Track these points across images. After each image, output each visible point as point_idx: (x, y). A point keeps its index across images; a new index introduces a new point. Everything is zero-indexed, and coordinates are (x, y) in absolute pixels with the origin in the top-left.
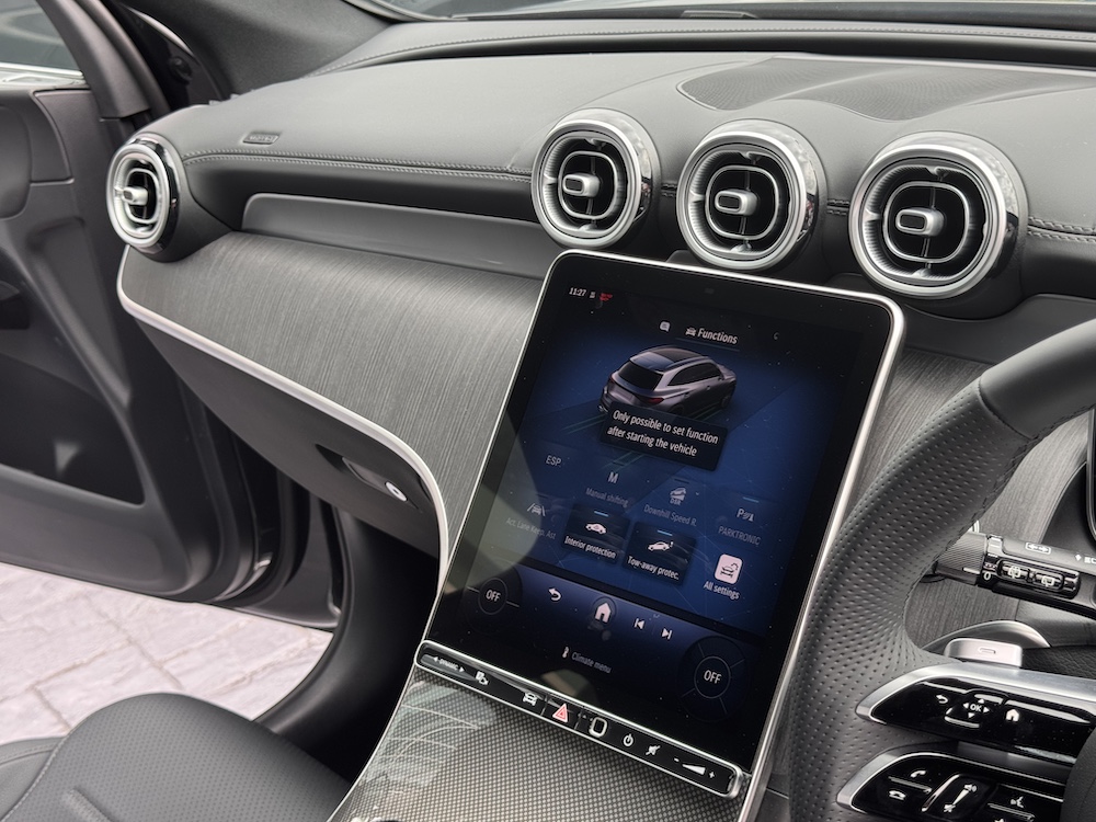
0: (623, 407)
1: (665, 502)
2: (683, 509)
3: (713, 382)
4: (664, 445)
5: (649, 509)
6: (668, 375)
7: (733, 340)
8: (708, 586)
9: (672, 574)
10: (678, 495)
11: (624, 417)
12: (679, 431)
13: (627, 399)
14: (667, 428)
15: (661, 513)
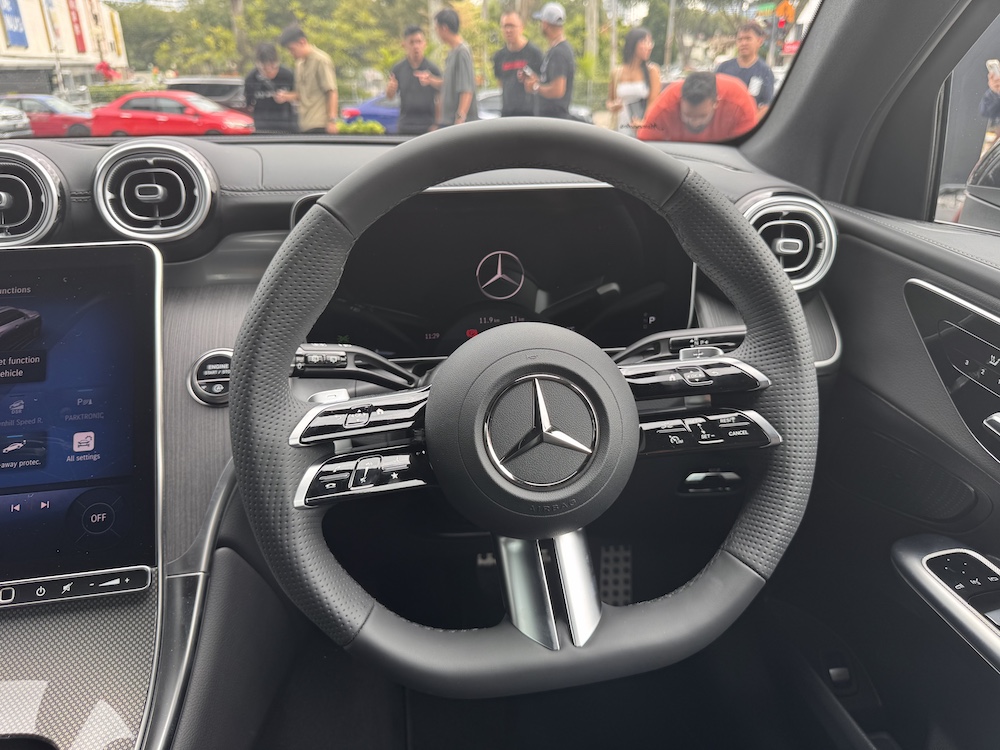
1: (6, 415)
2: (23, 415)
3: (20, 321)
7: (29, 290)
8: (70, 459)
9: (34, 462)
10: (18, 406)
15: (5, 424)
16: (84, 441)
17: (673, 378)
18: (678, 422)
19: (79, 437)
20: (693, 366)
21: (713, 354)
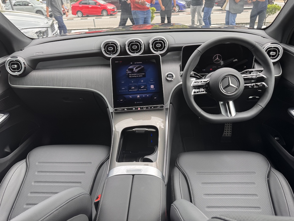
0: (130, 74)
1: (141, 82)
2: (143, 82)
3: (141, 68)
4: (138, 76)
5: (139, 84)
6: (134, 69)
7: (142, 63)
8: (150, 89)
9: (146, 89)
10: (142, 81)
11: (131, 75)
12: (139, 74)
13: (130, 73)
14: (137, 74)
15: (141, 84)
16: (152, 86)
17: (250, 77)
18: (251, 84)
19: (151, 86)
20: (254, 75)
21: (257, 73)
